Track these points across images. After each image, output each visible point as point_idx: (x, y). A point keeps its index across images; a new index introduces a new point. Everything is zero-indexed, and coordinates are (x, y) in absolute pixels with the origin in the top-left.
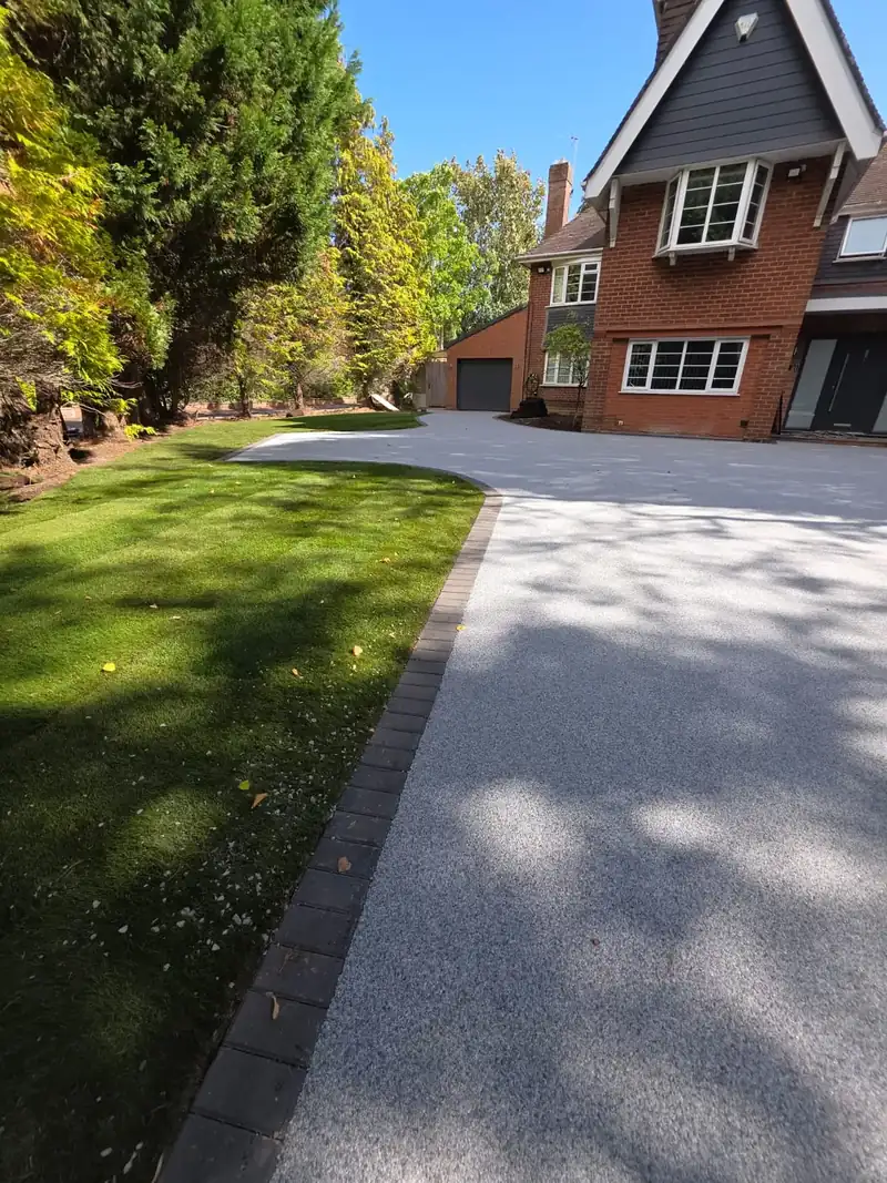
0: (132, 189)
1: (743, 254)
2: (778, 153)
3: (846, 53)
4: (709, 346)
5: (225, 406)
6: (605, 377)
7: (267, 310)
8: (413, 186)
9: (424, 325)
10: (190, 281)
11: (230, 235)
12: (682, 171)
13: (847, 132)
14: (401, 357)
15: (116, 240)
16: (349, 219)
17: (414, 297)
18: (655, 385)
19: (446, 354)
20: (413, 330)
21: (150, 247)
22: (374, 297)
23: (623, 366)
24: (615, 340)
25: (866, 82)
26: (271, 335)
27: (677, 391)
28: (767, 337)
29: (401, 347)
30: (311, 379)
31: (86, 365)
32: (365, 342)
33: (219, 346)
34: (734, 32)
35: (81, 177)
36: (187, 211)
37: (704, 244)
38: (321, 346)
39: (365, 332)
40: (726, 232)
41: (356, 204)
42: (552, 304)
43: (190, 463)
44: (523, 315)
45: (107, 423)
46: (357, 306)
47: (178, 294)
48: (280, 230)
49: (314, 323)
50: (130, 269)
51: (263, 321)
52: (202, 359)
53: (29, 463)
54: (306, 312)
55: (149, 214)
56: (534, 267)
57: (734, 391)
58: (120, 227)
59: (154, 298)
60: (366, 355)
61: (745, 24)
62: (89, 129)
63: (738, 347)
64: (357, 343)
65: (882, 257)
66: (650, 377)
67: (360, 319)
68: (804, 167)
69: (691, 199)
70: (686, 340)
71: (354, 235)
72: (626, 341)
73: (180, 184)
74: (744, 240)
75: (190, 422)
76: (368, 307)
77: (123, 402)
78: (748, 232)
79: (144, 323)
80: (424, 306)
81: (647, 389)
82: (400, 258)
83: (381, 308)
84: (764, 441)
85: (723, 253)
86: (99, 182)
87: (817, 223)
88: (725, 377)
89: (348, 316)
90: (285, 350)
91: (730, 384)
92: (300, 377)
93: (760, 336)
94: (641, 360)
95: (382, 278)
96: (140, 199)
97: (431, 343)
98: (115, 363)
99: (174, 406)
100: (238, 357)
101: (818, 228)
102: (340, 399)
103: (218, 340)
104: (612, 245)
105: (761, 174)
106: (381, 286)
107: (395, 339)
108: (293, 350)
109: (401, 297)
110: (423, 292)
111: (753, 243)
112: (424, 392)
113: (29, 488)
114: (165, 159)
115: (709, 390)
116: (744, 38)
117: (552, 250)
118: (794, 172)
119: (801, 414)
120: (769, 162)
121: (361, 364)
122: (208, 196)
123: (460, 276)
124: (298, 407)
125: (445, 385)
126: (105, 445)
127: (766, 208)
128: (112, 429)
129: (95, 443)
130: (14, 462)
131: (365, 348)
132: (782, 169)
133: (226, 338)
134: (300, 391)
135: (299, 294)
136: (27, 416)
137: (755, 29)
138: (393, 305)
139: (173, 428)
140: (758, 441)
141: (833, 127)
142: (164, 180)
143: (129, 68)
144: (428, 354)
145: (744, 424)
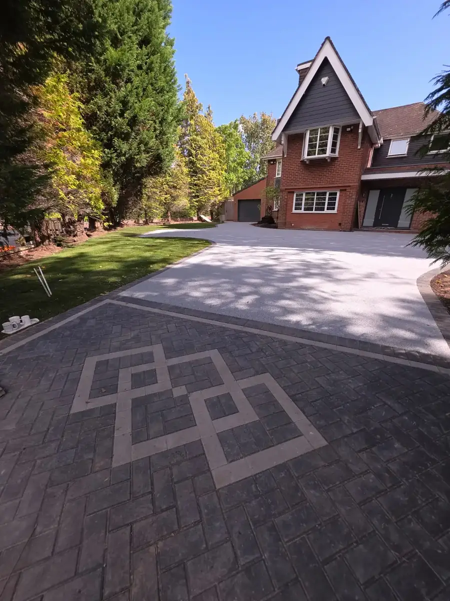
0: (110, 156)
1: (333, 159)
2: (341, 123)
3: (358, 90)
4: (325, 194)
5: (141, 222)
6: (286, 207)
7: (156, 183)
8: (222, 130)
9: (223, 187)
10: (125, 178)
11: (138, 165)
12: (307, 130)
13: (361, 117)
14: (213, 200)
15: (104, 170)
16: (192, 146)
17: (219, 175)
18: (305, 209)
19: (233, 198)
20: (218, 188)
21: (113, 170)
22: (201, 176)
23: (293, 202)
24: (289, 192)
25: (365, 100)
26: (158, 193)
27: (314, 212)
28: (346, 190)
29: (212, 195)
30: (174, 209)
31: (95, 207)
32: (197, 194)
33: (137, 198)
34: (321, 83)
35: (96, 153)
36: (125, 160)
37: (317, 156)
38: (178, 196)
39: (197, 190)
40: (324, 152)
41: (194, 140)
42: (277, 176)
43: (123, 237)
44: (265, 181)
45: (96, 226)
46: (194, 180)
47: (122, 183)
48: (156, 160)
49: (175, 187)
50: (107, 178)
51: (154, 187)
52: (130, 203)
53: (74, 236)
54: (172, 183)
55: (114, 161)
56: (269, 161)
57: (335, 211)
58: (105, 165)
59: (114, 186)
60: (197, 199)
61: (324, 80)
62: (98, 139)
63: (336, 194)
64: (194, 195)
65: (406, 155)
66: (303, 207)
67: (196, 185)
68: (352, 127)
69: (310, 140)
70: (316, 191)
71: (194, 152)
72: (293, 192)
73: (123, 152)
74: (331, 154)
75: (125, 226)
76: (199, 180)
77: (104, 217)
78: (333, 151)
79: (111, 193)
80: (224, 178)
81: (302, 211)
82: (213, 159)
83: (204, 180)
84: (348, 231)
85: (324, 160)
86: (101, 154)
87: (359, 147)
88: (331, 206)
89: (190, 184)
90: (162, 198)
91: (334, 209)
92: (169, 208)
93: (343, 190)
94: (299, 199)
95: (205, 168)
96: (111, 158)
97: (227, 194)
98: (102, 207)
99: (120, 221)
100: (144, 202)
101: (359, 149)
102: (192, 218)
103: (136, 195)
104: (285, 156)
105: (336, 131)
106: (204, 171)
107: (209, 192)
108: (166, 198)
109: (212, 175)
110: (223, 172)
111: (337, 154)
112: (224, 214)
113: (75, 243)
114: (120, 146)
115: (326, 211)
116: (324, 85)
117: (276, 154)
118: (349, 129)
119: (369, 221)
120: (340, 126)
121: (195, 203)
122: (131, 155)
123: (240, 164)
124: (168, 221)
125: (233, 211)
126: (96, 232)
127: (341, 142)
128: (98, 228)
129: (92, 232)
130: (70, 236)
131: (198, 196)
132: (344, 128)
133: (139, 195)
134: (169, 214)
135: (169, 177)
136: (74, 222)
137: (328, 82)
138: (210, 179)
139: (119, 228)
140: (346, 231)
141: (357, 115)
142: (118, 151)
143: (111, 123)
144: (226, 198)
145: (340, 224)
